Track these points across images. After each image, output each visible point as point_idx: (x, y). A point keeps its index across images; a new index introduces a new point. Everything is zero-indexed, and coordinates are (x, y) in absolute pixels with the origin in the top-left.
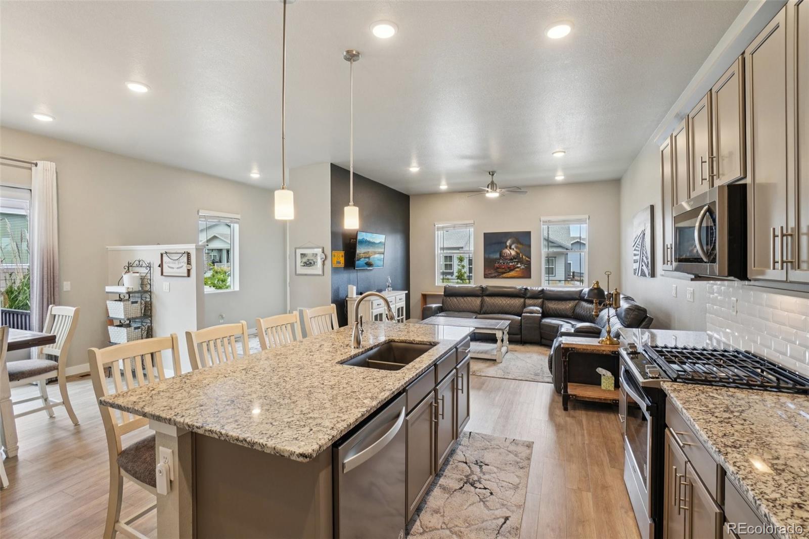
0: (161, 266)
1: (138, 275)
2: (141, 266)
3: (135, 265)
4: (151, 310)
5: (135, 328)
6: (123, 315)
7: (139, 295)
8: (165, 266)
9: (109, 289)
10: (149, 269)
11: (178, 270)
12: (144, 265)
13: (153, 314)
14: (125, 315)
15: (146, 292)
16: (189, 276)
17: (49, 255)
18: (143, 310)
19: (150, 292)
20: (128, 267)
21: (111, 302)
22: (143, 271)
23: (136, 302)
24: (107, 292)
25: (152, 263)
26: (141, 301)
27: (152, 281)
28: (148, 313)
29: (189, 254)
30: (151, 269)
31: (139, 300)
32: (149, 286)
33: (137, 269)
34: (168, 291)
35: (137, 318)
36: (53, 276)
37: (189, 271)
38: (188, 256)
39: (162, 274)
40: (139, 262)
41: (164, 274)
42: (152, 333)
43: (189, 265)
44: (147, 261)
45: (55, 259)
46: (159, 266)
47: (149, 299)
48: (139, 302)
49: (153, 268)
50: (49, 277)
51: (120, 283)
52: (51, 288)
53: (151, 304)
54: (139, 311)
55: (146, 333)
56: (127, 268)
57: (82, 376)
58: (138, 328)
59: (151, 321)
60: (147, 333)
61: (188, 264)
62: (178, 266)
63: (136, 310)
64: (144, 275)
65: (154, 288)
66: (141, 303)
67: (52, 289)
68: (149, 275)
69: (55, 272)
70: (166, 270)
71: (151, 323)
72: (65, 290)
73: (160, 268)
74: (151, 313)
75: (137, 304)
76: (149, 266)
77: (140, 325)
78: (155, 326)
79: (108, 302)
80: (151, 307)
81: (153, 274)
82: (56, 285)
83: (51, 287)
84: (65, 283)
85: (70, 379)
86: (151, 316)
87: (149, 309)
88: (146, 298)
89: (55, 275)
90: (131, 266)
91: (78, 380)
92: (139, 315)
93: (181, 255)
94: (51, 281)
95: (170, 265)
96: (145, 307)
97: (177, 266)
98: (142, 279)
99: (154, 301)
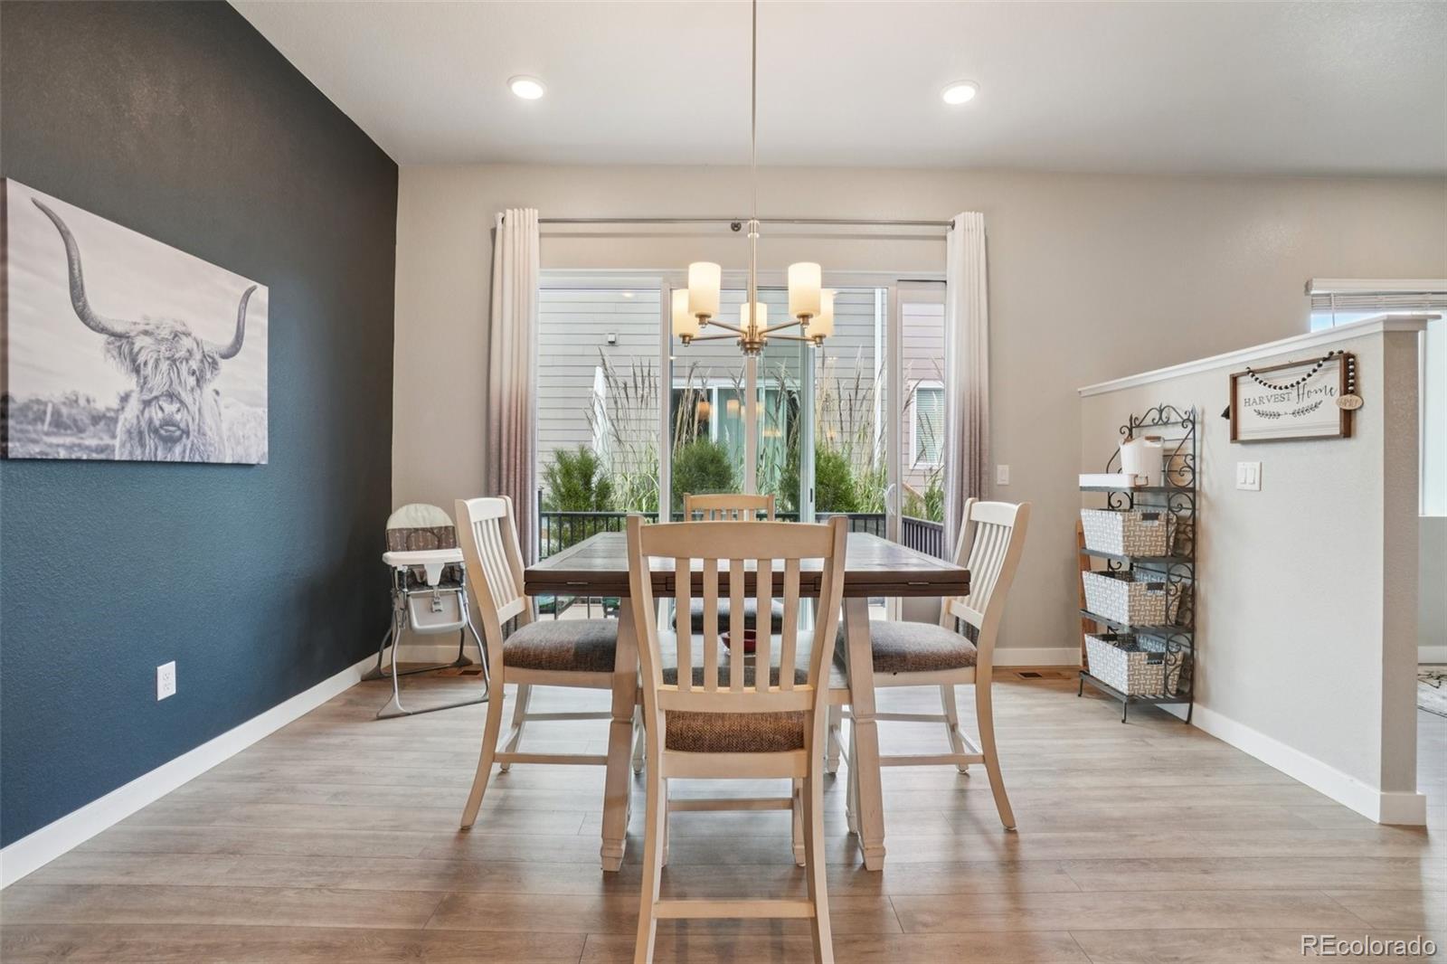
0: (1231, 413)
1: (1157, 445)
2: (1166, 424)
3: (1148, 421)
4: (1193, 541)
5: (1151, 587)
6: (1121, 549)
7: (1162, 500)
8: (1245, 413)
9: (1086, 480)
10: (1190, 426)
11: (1301, 419)
12: (1174, 417)
13: (1199, 554)
14: (1126, 548)
15: (1182, 490)
16: (1347, 430)
17: (973, 409)
18: (1172, 540)
19: (1193, 490)
20: (1131, 430)
21: (1092, 513)
22: (1174, 434)
23: (1155, 517)
24: (1082, 489)
25: (1198, 410)
26: (1168, 515)
27: (1197, 460)
28: (1183, 549)
29: (1348, 364)
30: (1198, 427)
31: (1163, 512)
32: (1189, 476)
33: (1155, 432)
34: (1256, 487)
35: (1154, 559)
36: (980, 450)
37: (1348, 417)
38: (1347, 364)
39: (1234, 437)
40: (1161, 411)
41: (1242, 437)
42: (1193, 604)
43: (1348, 396)
44: (1184, 406)
45: (983, 418)
46: (1226, 415)
47: (1189, 513)
48: (1162, 517)
49: (1202, 423)
50: (973, 453)
51: (1111, 465)
52: (975, 475)
53: (1194, 525)
54: (1162, 542)
55: (1176, 603)
56: (1127, 432)
57: (1026, 675)
58: (1159, 586)
59: (1193, 573)
60: (1181, 602)
61: (1346, 392)
62: (1297, 407)
63: (1154, 538)
64: (1175, 445)
65: (1205, 480)
66: (1168, 521)
67: (978, 477)
68: (1189, 444)
69: (983, 442)
70: (1250, 423)
71: (1193, 579)
72: (999, 482)
73: (1227, 423)
74: (1193, 551)
75: (1156, 523)
76: (1191, 421)
77: (1164, 581)
78: (1203, 587)
79: (1084, 513)
80: (1194, 533)
81: (1201, 440)
82: (985, 469)
83: (975, 471)
84: (1000, 467)
85: (1002, 674)
86: (1193, 560)
87: (1189, 539)
88: (1181, 508)
89: (983, 447)
90: (1138, 426)
91: (1018, 683)
92: (1161, 551)
93: (1309, 368)
94: (975, 459)
95: (1261, 408)
96: (1177, 531)
97: (1293, 405)
98: (1168, 457)
99: (1204, 516)
